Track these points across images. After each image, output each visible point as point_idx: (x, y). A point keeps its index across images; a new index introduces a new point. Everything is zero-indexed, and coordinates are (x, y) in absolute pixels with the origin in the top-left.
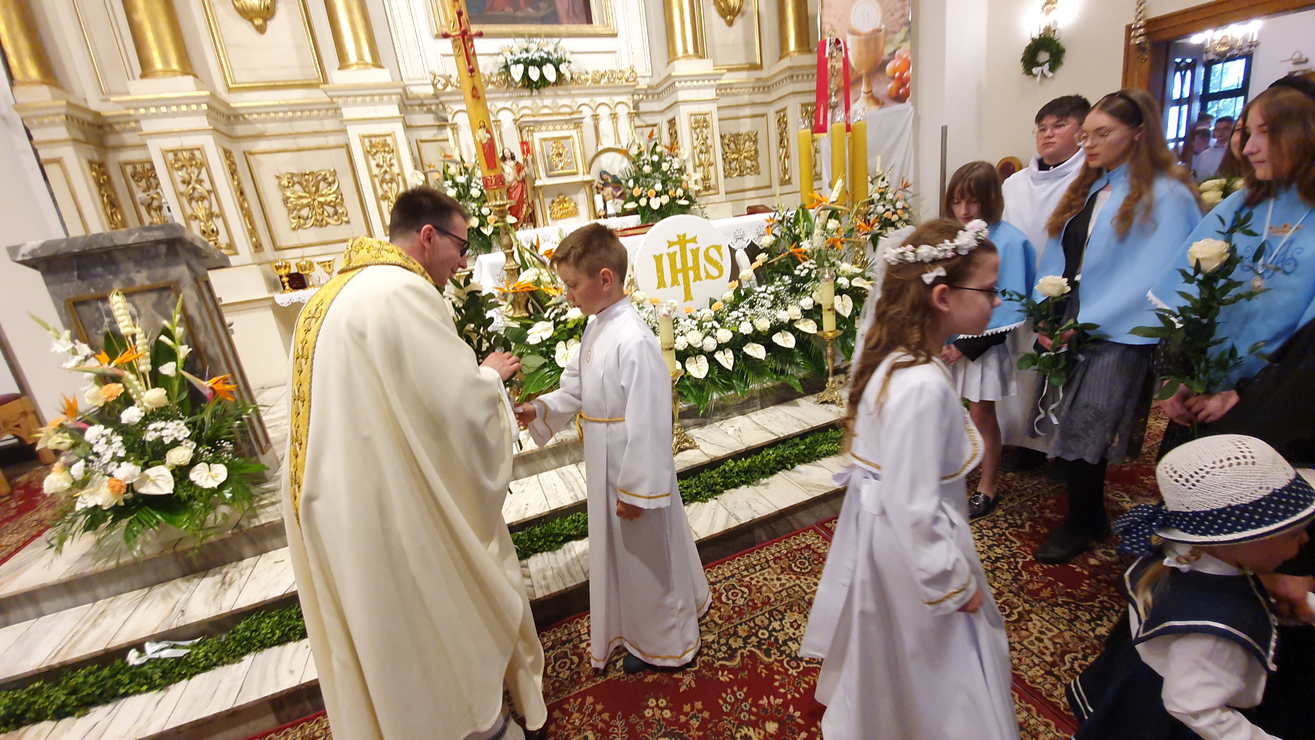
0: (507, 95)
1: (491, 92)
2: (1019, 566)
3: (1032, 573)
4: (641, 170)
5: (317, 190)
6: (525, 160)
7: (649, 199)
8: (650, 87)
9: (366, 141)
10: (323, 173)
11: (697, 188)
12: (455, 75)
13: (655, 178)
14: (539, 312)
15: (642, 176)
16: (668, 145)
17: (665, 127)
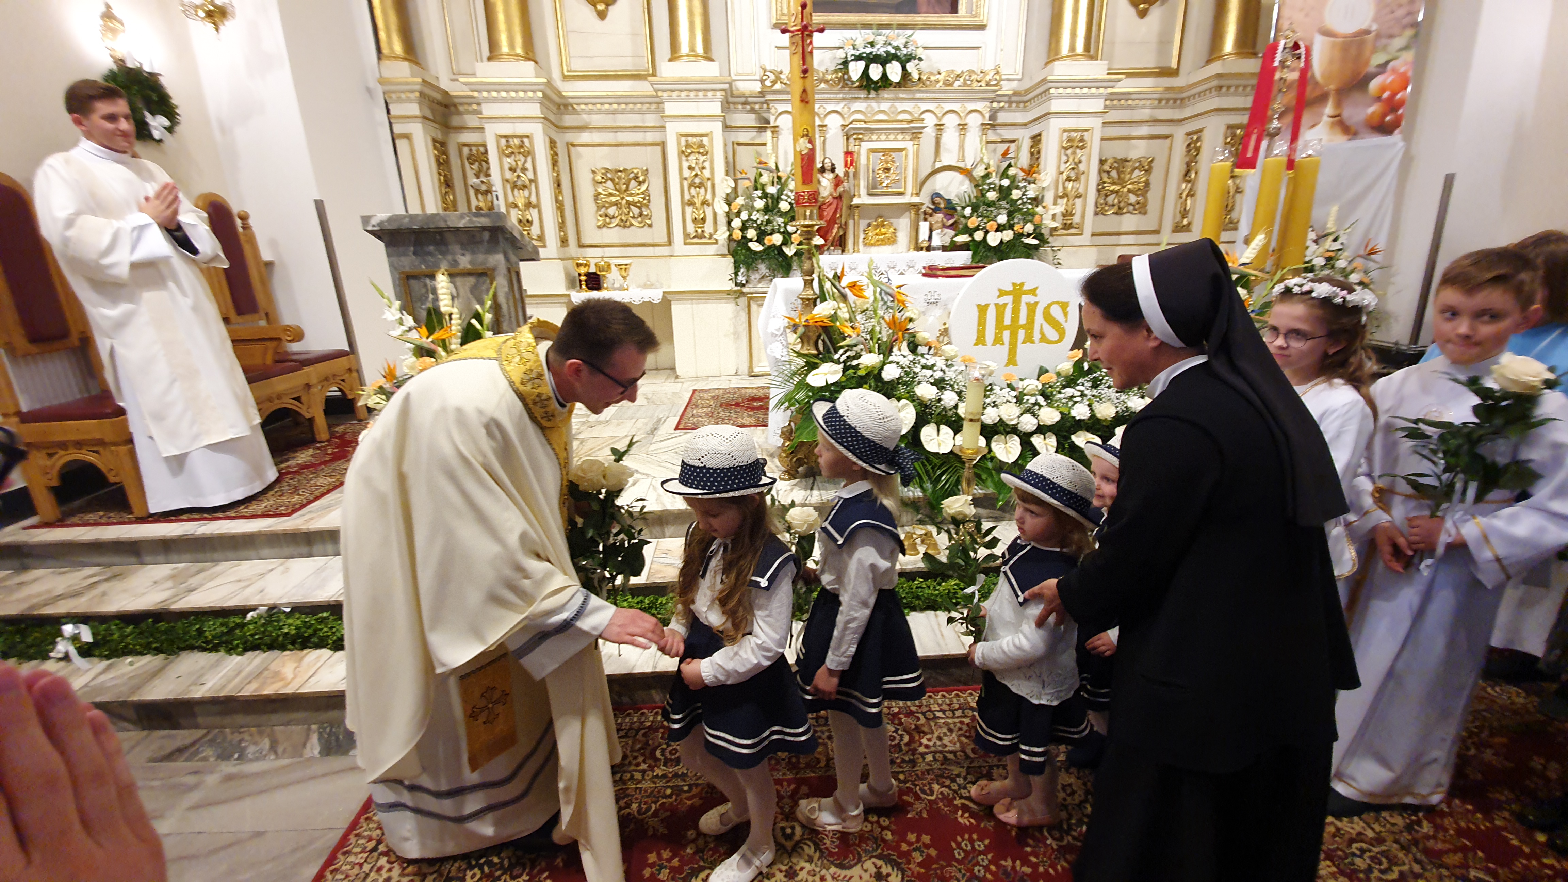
0: (840, 96)
1: (823, 92)
4: (983, 195)
5: (627, 189)
6: (847, 174)
7: (987, 233)
8: (1016, 93)
9: (682, 140)
10: (635, 171)
11: (1053, 225)
12: (787, 71)
13: (1000, 207)
14: (829, 352)
15: (984, 203)
16: (1026, 167)
17: (1026, 144)
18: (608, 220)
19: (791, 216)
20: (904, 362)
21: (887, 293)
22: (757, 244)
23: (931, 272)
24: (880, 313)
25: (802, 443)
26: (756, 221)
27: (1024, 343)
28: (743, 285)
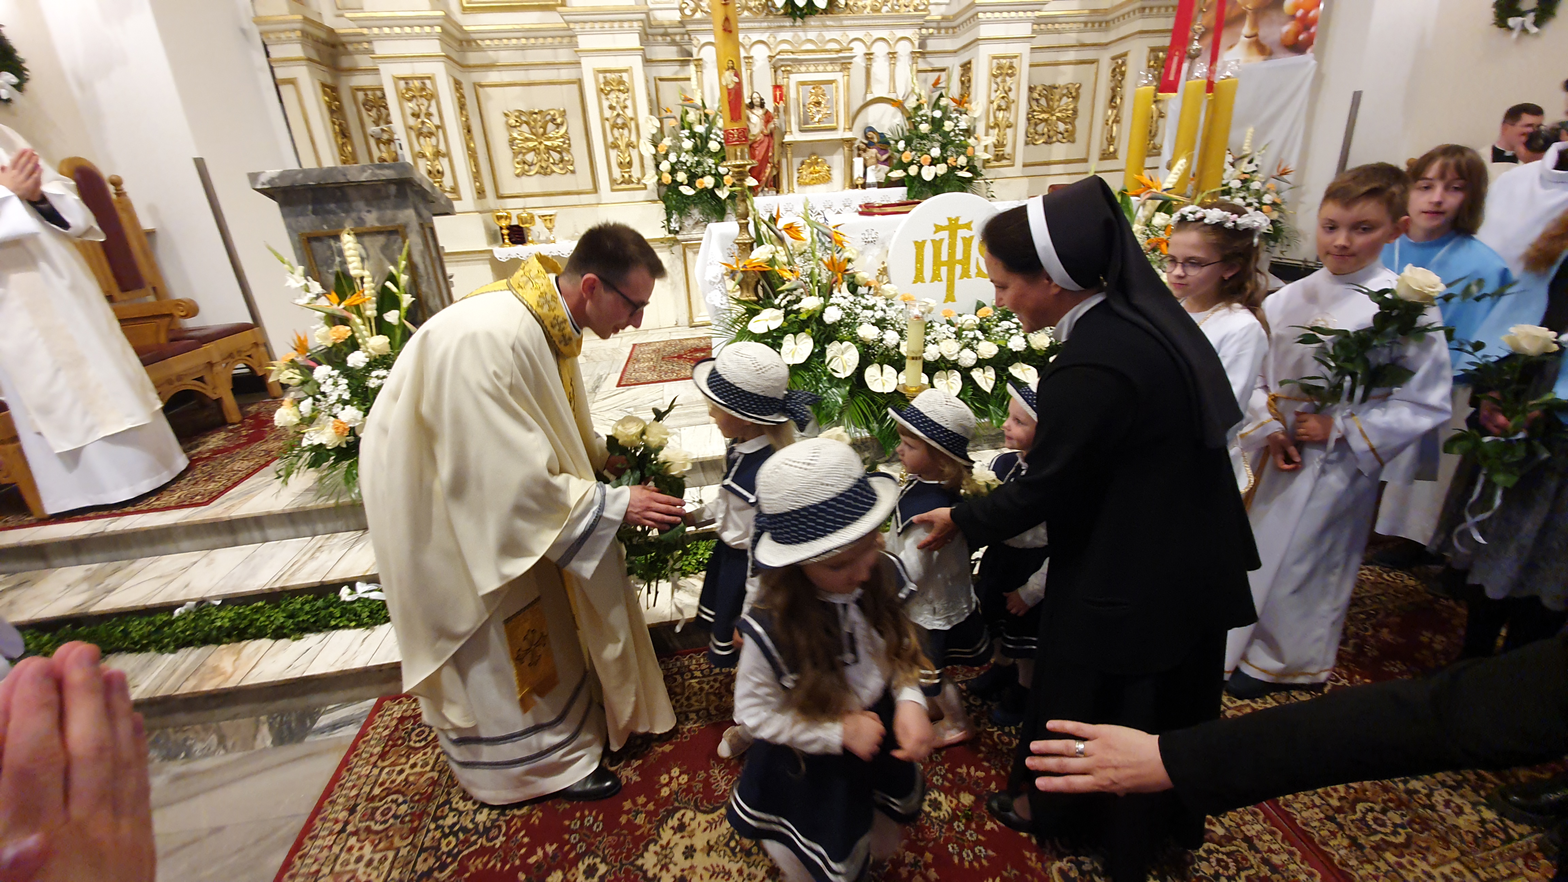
0: (765, 24)
1: (745, 20)
4: (916, 128)
5: (545, 133)
6: (777, 109)
7: (921, 167)
8: (945, 18)
9: (602, 76)
10: (552, 113)
11: (986, 156)
13: (934, 140)
14: (769, 297)
15: (918, 136)
16: (957, 97)
17: (957, 73)
18: (526, 167)
19: (720, 155)
20: (845, 303)
21: (824, 234)
22: (688, 187)
23: (867, 210)
24: (819, 254)
26: (685, 163)
27: (961, 278)
28: (677, 232)
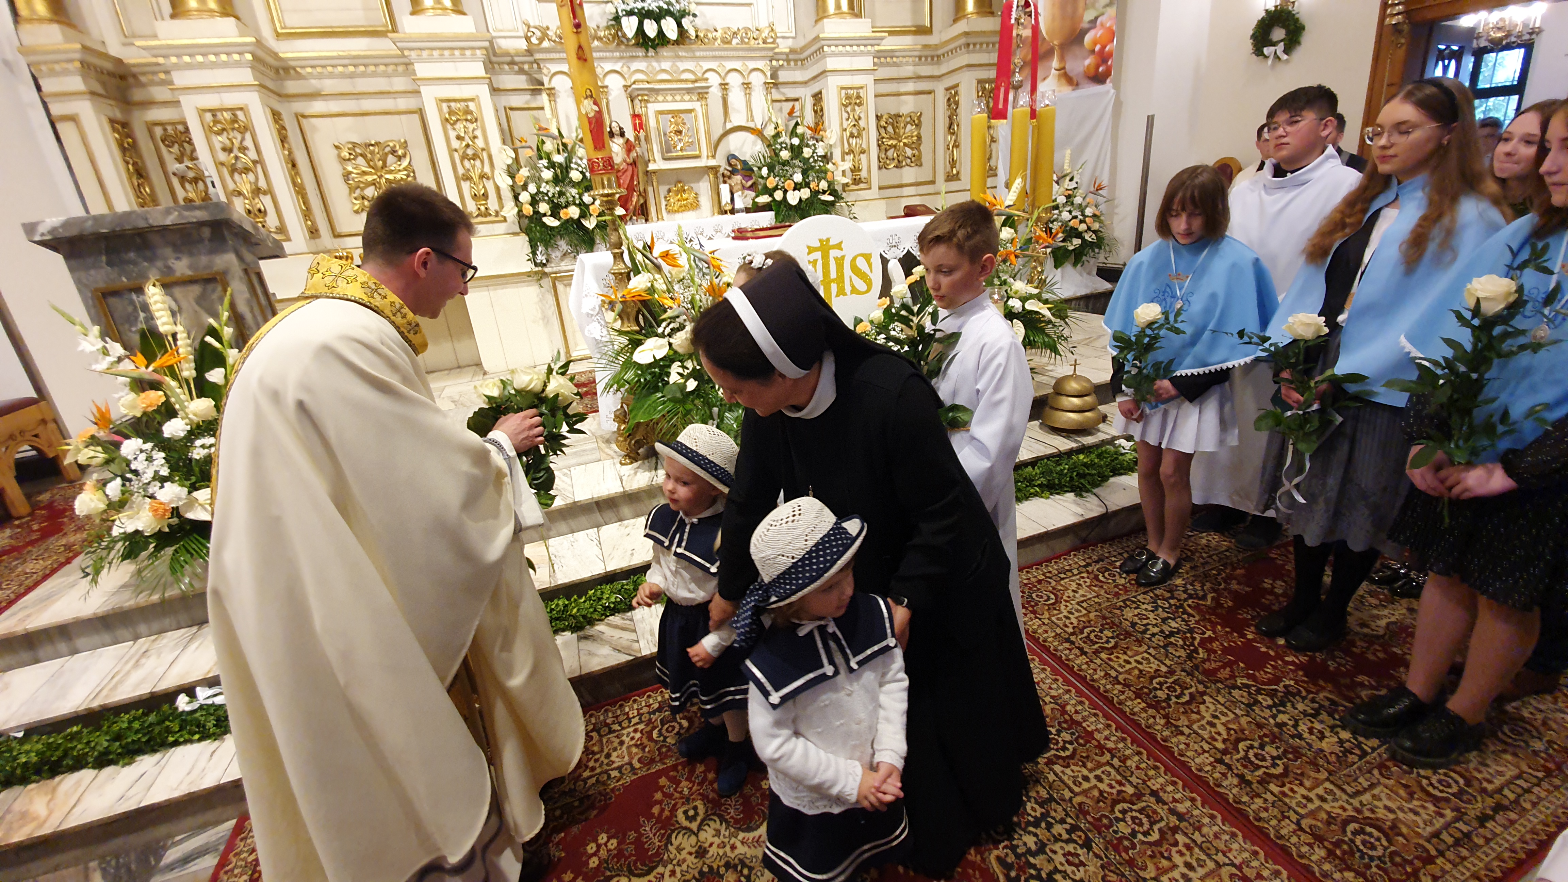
0: (617, 54)
1: (599, 50)
2: (1196, 643)
3: (1210, 651)
4: (777, 155)
5: (385, 165)
6: (637, 138)
7: (785, 192)
8: (792, 51)
9: (444, 105)
10: (391, 144)
11: (845, 180)
12: (555, 26)
13: (794, 166)
14: (651, 326)
15: (779, 163)
16: (812, 125)
17: (809, 103)
19: (586, 186)
21: (701, 260)
22: (552, 219)
23: (741, 235)
24: (697, 280)
25: (639, 424)
26: (547, 194)
27: (837, 296)
28: (545, 265)
